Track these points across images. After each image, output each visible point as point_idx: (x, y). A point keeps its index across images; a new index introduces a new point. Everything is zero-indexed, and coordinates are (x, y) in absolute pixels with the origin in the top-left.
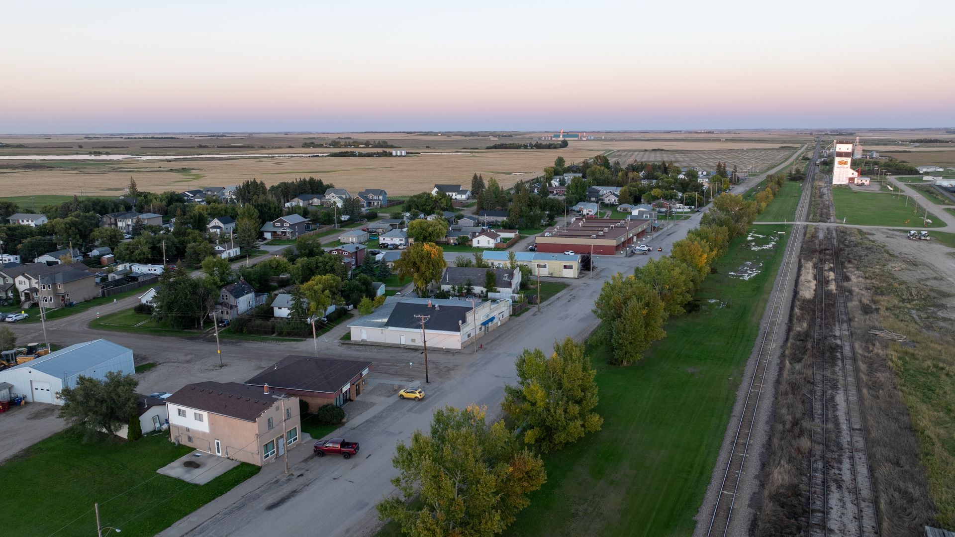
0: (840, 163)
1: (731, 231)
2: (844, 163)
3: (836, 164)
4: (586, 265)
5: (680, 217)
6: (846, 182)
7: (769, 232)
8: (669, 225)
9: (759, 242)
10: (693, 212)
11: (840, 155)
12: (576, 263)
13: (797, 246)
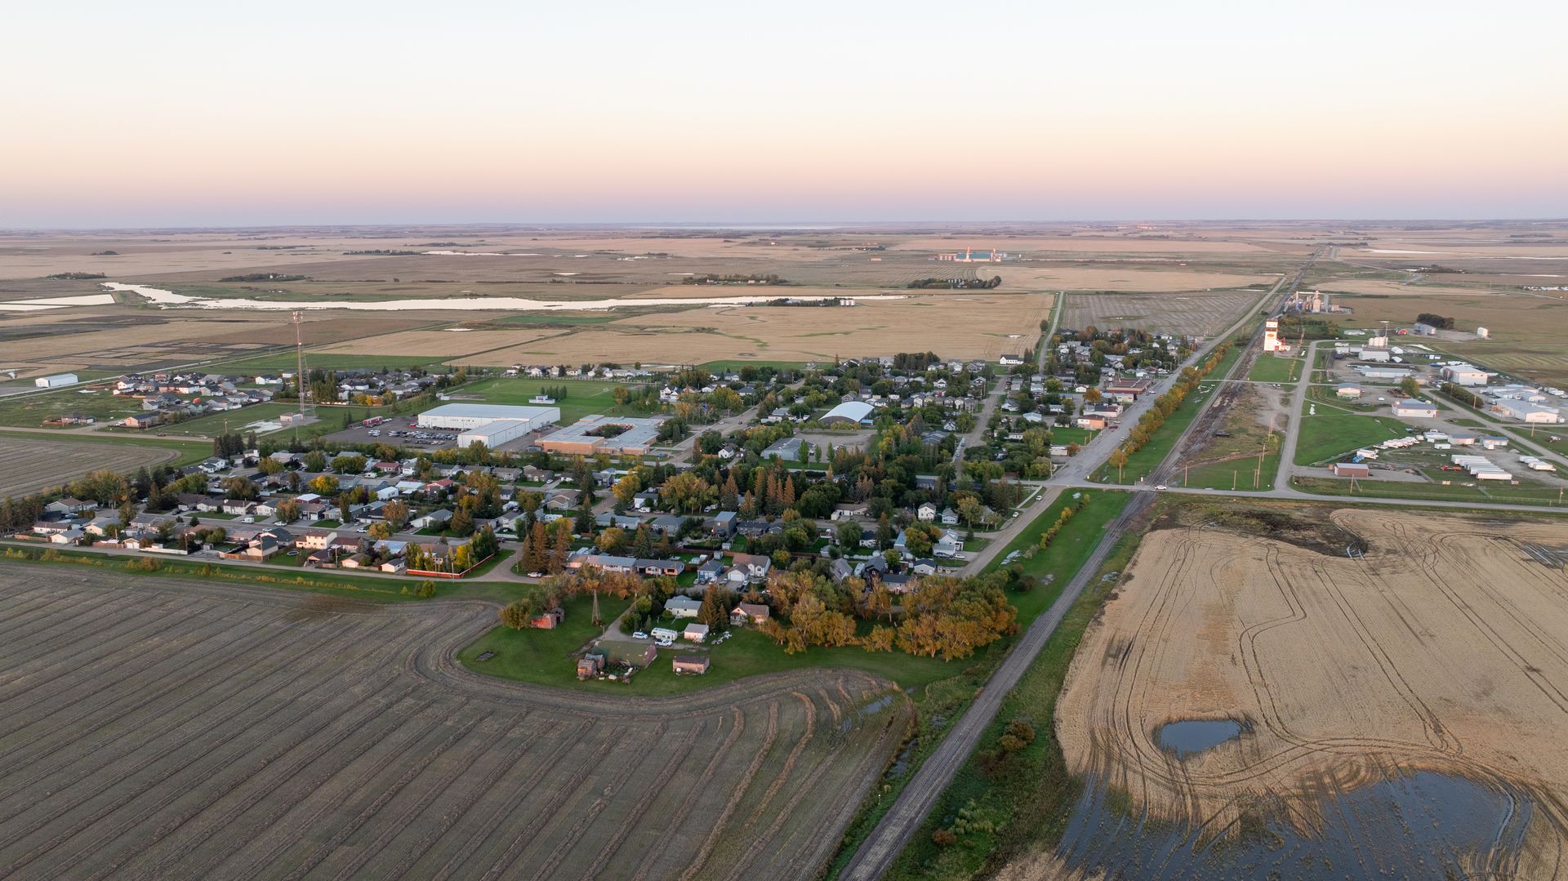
0: (1269, 335)
1: (1190, 384)
2: (1272, 336)
3: (1266, 337)
4: (1135, 398)
5: (1163, 377)
6: (1273, 349)
7: (1208, 384)
8: (1159, 382)
9: (1203, 389)
10: (1169, 373)
11: (1269, 329)
12: (1132, 396)
13: (1219, 391)
